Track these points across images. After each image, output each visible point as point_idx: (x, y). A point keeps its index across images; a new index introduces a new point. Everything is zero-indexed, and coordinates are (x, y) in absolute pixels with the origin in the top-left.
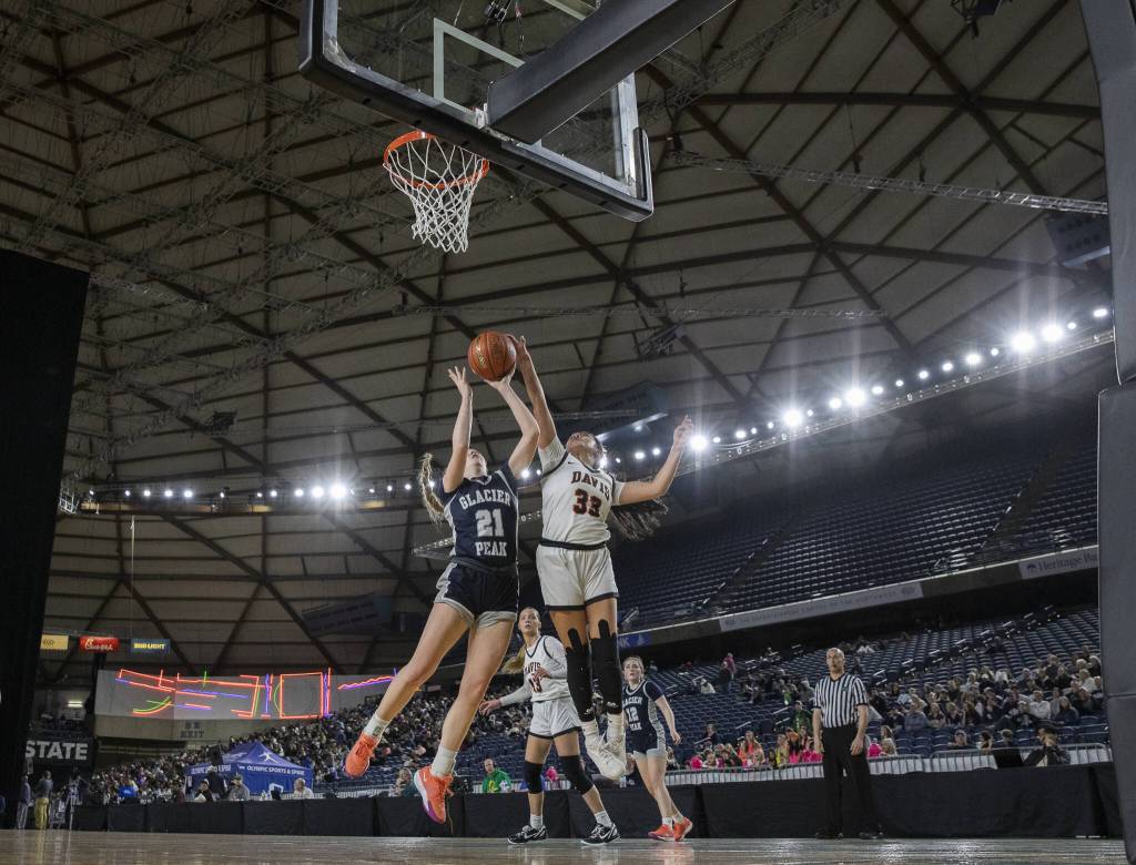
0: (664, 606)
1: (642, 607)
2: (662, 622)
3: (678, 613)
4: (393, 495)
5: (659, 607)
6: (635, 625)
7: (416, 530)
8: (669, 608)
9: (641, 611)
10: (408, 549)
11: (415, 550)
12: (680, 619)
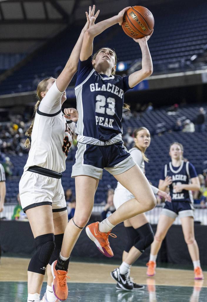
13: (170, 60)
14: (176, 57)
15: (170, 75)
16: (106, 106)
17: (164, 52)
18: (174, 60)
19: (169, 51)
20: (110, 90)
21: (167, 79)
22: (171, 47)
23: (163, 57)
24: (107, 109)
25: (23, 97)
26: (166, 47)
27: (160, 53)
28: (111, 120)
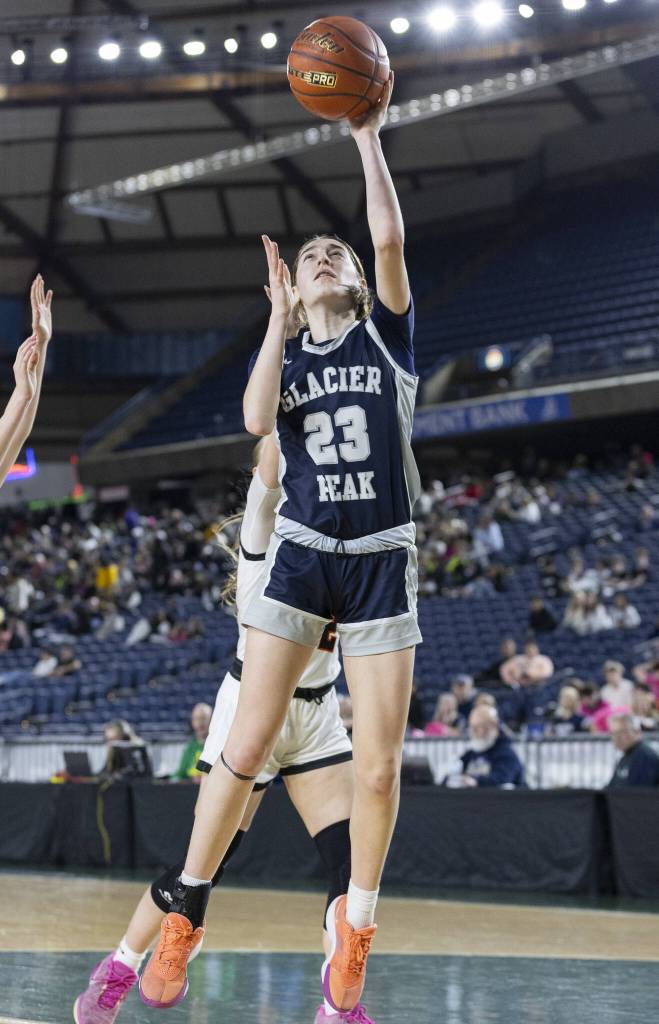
0: (604, 336)
1: (560, 337)
2: (598, 370)
3: (632, 354)
4: (26, 70)
5: (592, 338)
6: (540, 375)
7: (78, 151)
8: (614, 341)
9: (555, 344)
10: (58, 194)
11: (75, 199)
12: (639, 365)
13: (627, 338)
14: (646, 329)
15: (629, 379)
16: (339, 437)
17: (613, 316)
18: (641, 337)
19: (625, 313)
20: (335, 385)
21: (622, 388)
22: (630, 300)
23: (609, 329)
24: (343, 447)
25: (227, 447)
26: (618, 303)
27: (600, 318)
28: (361, 476)
